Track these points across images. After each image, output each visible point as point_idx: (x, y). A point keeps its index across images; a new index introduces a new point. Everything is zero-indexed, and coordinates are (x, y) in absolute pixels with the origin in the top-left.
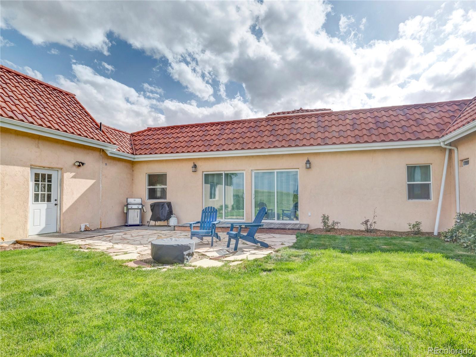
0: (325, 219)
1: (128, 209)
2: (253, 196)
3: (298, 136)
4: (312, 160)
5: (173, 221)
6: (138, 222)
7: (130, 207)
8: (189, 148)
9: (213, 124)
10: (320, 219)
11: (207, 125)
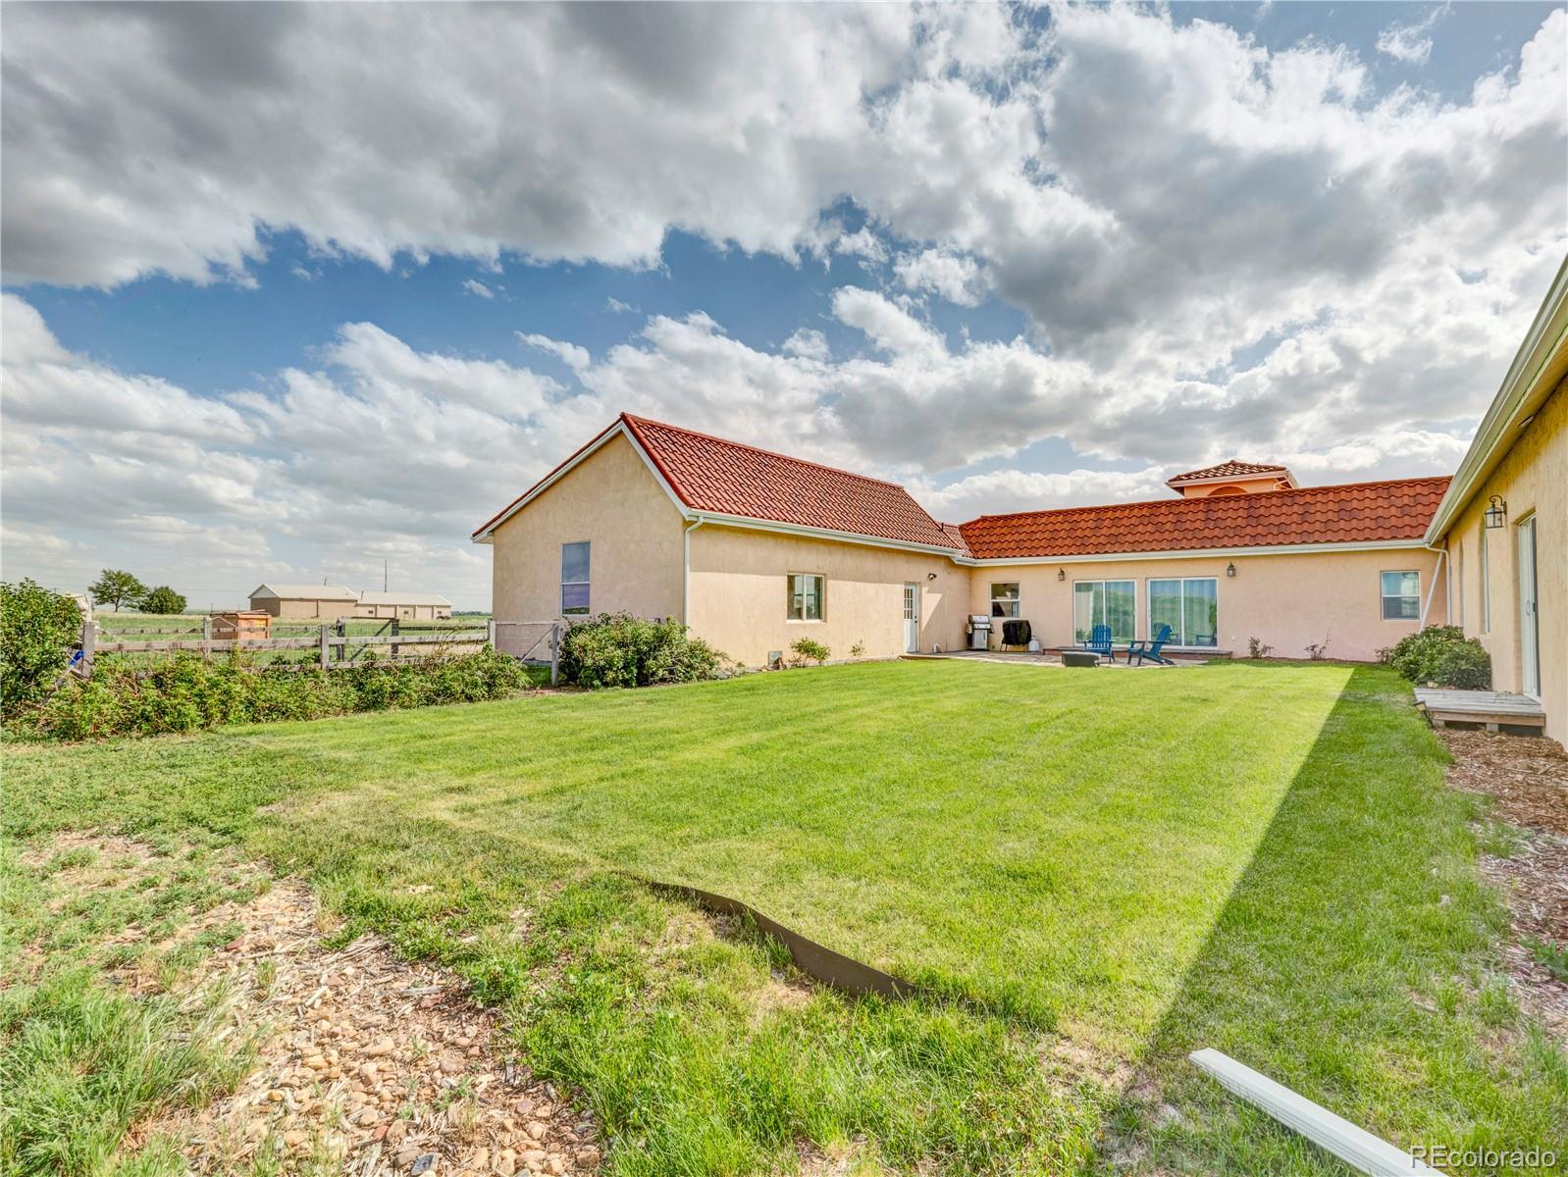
0: (1254, 643)
1: (974, 629)
2: (1149, 613)
3: (1217, 532)
4: (1236, 564)
5: (1033, 645)
6: (985, 646)
7: (976, 626)
8: (1051, 547)
9: (1082, 511)
10: (1247, 644)
11: (1074, 512)
